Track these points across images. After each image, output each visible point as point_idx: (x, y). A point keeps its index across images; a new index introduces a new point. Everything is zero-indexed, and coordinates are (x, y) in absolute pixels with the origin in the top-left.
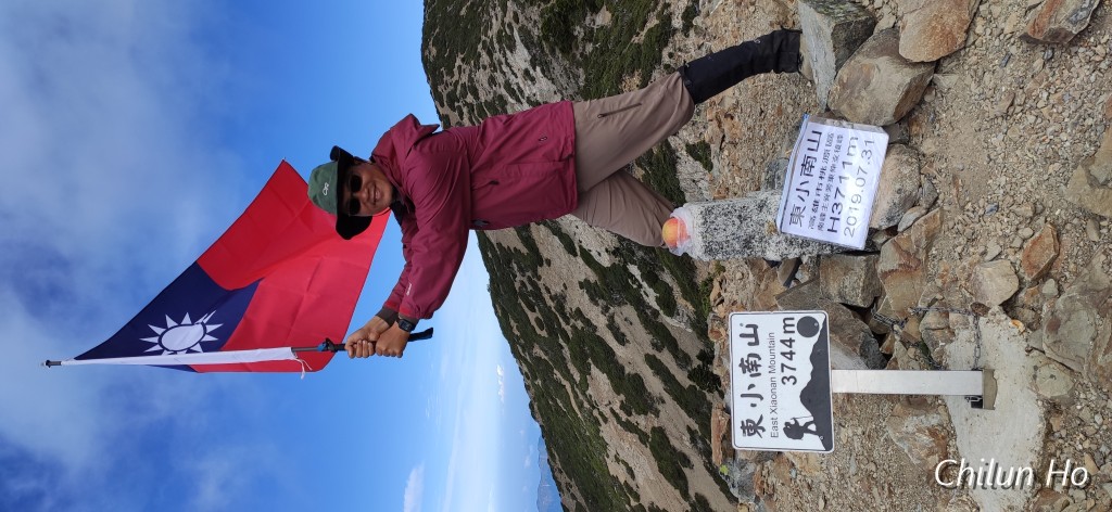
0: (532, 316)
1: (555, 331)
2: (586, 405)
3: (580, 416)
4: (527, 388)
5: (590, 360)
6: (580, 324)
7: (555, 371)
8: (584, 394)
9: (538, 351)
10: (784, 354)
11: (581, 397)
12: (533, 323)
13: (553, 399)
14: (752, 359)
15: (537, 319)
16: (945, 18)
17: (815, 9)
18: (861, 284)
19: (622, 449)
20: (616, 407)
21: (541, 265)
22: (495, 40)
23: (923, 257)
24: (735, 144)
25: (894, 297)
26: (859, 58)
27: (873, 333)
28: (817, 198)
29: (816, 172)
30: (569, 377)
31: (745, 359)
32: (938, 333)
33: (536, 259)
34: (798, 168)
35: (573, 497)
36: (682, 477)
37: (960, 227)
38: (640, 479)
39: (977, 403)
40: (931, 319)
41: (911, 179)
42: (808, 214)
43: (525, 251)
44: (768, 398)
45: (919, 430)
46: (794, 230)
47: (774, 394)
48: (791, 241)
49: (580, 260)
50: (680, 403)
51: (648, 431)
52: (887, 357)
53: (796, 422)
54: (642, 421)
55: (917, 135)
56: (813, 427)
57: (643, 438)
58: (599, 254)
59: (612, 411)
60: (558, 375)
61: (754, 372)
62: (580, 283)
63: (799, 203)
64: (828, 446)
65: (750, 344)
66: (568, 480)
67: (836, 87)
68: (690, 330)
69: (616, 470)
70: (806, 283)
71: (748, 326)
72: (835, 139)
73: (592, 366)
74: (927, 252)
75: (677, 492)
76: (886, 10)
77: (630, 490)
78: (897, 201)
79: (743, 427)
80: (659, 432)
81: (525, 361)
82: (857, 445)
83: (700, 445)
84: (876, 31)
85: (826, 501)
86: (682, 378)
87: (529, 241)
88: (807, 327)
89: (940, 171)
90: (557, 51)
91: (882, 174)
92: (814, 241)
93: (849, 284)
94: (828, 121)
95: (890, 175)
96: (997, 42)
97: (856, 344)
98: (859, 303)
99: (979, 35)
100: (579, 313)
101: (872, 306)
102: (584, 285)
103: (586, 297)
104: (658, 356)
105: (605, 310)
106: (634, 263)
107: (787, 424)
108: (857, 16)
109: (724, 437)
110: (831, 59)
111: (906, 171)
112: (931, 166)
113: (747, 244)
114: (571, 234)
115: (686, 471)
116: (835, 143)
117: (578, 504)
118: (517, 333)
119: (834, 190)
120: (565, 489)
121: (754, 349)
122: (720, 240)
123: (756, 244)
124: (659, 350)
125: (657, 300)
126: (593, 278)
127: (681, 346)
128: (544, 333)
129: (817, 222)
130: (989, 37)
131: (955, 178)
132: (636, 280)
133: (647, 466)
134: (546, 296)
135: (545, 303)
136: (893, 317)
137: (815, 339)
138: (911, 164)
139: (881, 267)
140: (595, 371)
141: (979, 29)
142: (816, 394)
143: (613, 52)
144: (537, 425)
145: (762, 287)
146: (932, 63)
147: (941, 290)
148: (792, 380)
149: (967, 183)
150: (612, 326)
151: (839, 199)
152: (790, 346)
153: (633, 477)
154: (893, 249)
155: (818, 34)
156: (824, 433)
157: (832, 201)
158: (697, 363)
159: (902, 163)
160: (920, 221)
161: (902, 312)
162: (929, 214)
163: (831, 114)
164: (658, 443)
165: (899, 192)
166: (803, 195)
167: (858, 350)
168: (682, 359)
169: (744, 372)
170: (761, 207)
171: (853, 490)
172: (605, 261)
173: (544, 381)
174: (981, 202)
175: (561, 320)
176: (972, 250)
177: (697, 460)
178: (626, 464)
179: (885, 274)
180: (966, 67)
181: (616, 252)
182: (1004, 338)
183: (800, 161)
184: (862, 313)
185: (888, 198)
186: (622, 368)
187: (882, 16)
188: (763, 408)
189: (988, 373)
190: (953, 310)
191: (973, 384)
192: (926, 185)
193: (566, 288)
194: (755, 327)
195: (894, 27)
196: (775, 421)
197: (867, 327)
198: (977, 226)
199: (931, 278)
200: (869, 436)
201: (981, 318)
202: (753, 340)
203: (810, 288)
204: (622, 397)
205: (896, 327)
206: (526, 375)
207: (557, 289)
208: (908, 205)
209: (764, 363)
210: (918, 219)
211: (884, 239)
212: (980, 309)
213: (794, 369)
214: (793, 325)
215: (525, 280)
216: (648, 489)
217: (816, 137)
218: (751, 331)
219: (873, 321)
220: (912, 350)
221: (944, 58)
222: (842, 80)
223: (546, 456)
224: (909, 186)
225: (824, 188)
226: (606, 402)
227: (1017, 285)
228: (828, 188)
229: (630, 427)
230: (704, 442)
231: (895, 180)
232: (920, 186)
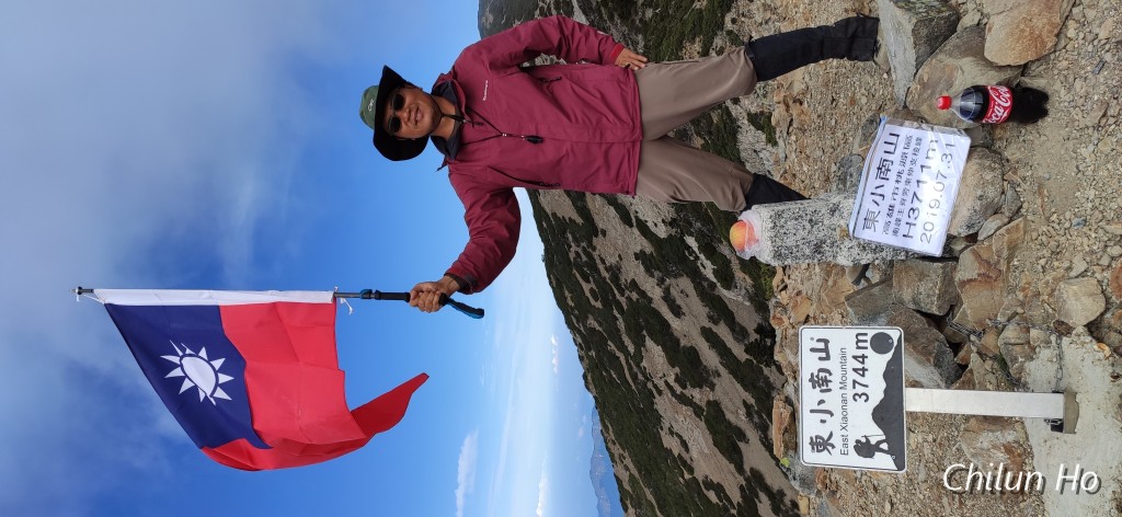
0: (586, 287)
1: (609, 302)
2: (640, 377)
3: (634, 387)
4: (581, 358)
5: (644, 332)
6: (635, 296)
7: (609, 342)
8: (638, 366)
9: (592, 322)
10: (855, 370)
11: (635, 369)
12: (588, 294)
13: (607, 371)
14: (822, 374)
15: (592, 290)
16: (1035, 21)
17: (896, 3)
18: (937, 292)
19: (676, 421)
20: (671, 380)
21: (596, 236)
22: (552, 6)
23: (1004, 268)
24: (804, 131)
25: (971, 309)
26: (941, 56)
27: (949, 342)
28: (893, 202)
29: (892, 175)
30: (623, 348)
31: (816, 374)
32: (1017, 348)
33: (590, 230)
34: (874, 171)
35: (627, 468)
36: (739, 452)
37: (1044, 238)
38: (694, 453)
39: (1058, 426)
40: (1011, 333)
41: (993, 185)
42: (882, 219)
43: (579, 221)
44: (838, 415)
45: (994, 447)
46: (867, 235)
47: (844, 410)
48: (864, 246)
49: (636, 231)
50: (736, 377)
51: (703, 404)
52: (963, 367)
53: (868, 441)
54: (697, 395)
55: (1000, 139)
56: (884, 446)
57: (698, 411)
58: (656, 225)
59: (666, 383)
60: (612, 346)
61: (825, 388)
62: (636, 254)
63: (874, 208)
64: (900, 466)
65: (820, 359)
66: (622, 452)
67: (915, 86)
68: (748, 304)
69: (670, 442)
70: (877, 284)
71: (819, 340)
72: (914, 141)
73: (647, 338)
74: (1009, 263)
75: (732, 467)
76: (970, 6)
77: (684, 463)
78: (977, 208)
79: (812, 443)
80: (715, 406)
81: (580, 332)
82: (927, 451)
83: (756, 419)
84: (959, 28)
85: (892, 505)
86: (739, 351)
87: (584, 211)
88: (881, 344)
89: (1024, 179)
90: (616, 17)
91: (963, 179)
92: (889, 246)
93: (926, 292)
94: (907, 123)
95: (971, 180)
96: (1090, 48)
97: (930, 354)
98: (935, 310)
99: (1071, 39)
100: (634, 285)
101: (948, 314)
102: (640, 256)
103: (642, 268)
104: (715, 329)
105: (661, 282)
106: (691, 235)
107: (858, 441)
108: (940, 12)
109: (786, 430)
110: (911, 55)
111: (989, 176)
112: (1015, 173)
113: (818, 248)
114: (627, 205)
115: (741, 445)
116: (913, 146)
117: (631, 476)
118: (571, 303)
119: (911, 195)
120: (618, 460)
121: (824, 365)
122: (789, 244)
123: (827, 249)
124: (716, 323)
125: (715, 272)
126: (649, 249)
127: (738, 319)
128: (598, 305)
129: (892, 226)
130: (1081, 42)
131: (1040, 187)
132: (694, 252)
133: (701, 440)
134: (601, 267)
135: (600, 274)
136: (969, 327)
137: (889, 356)
138: (993, 170)
139: (959, 276)
140: (649, 343)
141: (1071, 33)
142: (889, 413)
143: (673, 17)
144: (591, 396)
145: (830, 283)
146: (1019, 66)
147: (1022, 304)
148: (864, 397)
149: (1053, 193)
150: (667, 298)
151: (916, 204)
152: (863, 363)
153: (687, 450)
154: (972, 258)
155: (898, 29)
156: (897, 453)
157: (908, 206)
158: (754, 336)
159: (984, 168)
160: (1002, 231)
161: (980, 323)
162: (1012, 224)
163: (909, 113)
164: (714, 418)
165: (981, 197)
166: (878, 199)
167: (932, 360)
168: (739, 332)
169: (814, 387)
170: (834, 210)
171: (922, 497)
172: (662, 232)
173: (598, 353)
174: (1068, 215)
175: (616, 292)
176: (1056, 264)
177: (752, 435)
178: (680, 437)
179: (963, 283)
180: (1056, 72)
181: (672, 223)
182: (1088, 361)
183: (876, 164)
184: (937, 322)
185: (969, 204)
186: (678, 341)
187: (966, 12)
188: (834, 424)
189: (1070, 395)
190: (1034, 327)
191: (1054, 407)
192: (1010, 193)
193: (621, 259)
194: (826, 342)
195: (978, 24)
196: (845, 439)
197: (942, 336)
198: (1063, 239)
199: (1012, 290)
200: (940, 444)
201: (1064, 338)
202: (824, 355)
203: (881, 290)
204: (677, 370)
205: (973, 338)
206: (580, 346)
207: (612, 260)
208: (990, 211)
209: (835, 379)
210: (999, 228)
211: (963, 246)
212: (1063, 329)
213: (866, 386)
214: (866, 341)
215: (580, 250)
216: (702, 463)
217: (893, 139)
218: (822, 345)
219: (948, 330)
220: (989, 363)
221: (1033, 62)
222: (921, 79)
223: (599, 427)
224: (991, 192)
225: (900, 192)
226: (661, 375)
227: (1103, 305)
228: (905, 192)
229: (685, 400)
230: (760, 417)
231: (976, 186)
232: (1003, 193)
